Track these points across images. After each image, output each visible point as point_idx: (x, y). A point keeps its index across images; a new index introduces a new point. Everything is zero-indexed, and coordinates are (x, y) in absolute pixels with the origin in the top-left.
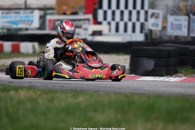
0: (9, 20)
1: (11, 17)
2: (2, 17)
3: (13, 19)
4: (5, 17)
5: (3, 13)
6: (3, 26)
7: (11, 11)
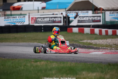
0: (114, 16)
1: (115, 15)
2: (110, 15)
3: (116, 16)
4: (112, 15)
5: (110, 13)
6: (110, 20)
7: (115, 12)
